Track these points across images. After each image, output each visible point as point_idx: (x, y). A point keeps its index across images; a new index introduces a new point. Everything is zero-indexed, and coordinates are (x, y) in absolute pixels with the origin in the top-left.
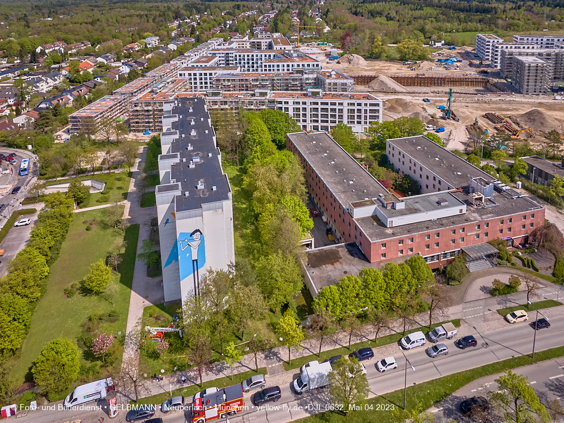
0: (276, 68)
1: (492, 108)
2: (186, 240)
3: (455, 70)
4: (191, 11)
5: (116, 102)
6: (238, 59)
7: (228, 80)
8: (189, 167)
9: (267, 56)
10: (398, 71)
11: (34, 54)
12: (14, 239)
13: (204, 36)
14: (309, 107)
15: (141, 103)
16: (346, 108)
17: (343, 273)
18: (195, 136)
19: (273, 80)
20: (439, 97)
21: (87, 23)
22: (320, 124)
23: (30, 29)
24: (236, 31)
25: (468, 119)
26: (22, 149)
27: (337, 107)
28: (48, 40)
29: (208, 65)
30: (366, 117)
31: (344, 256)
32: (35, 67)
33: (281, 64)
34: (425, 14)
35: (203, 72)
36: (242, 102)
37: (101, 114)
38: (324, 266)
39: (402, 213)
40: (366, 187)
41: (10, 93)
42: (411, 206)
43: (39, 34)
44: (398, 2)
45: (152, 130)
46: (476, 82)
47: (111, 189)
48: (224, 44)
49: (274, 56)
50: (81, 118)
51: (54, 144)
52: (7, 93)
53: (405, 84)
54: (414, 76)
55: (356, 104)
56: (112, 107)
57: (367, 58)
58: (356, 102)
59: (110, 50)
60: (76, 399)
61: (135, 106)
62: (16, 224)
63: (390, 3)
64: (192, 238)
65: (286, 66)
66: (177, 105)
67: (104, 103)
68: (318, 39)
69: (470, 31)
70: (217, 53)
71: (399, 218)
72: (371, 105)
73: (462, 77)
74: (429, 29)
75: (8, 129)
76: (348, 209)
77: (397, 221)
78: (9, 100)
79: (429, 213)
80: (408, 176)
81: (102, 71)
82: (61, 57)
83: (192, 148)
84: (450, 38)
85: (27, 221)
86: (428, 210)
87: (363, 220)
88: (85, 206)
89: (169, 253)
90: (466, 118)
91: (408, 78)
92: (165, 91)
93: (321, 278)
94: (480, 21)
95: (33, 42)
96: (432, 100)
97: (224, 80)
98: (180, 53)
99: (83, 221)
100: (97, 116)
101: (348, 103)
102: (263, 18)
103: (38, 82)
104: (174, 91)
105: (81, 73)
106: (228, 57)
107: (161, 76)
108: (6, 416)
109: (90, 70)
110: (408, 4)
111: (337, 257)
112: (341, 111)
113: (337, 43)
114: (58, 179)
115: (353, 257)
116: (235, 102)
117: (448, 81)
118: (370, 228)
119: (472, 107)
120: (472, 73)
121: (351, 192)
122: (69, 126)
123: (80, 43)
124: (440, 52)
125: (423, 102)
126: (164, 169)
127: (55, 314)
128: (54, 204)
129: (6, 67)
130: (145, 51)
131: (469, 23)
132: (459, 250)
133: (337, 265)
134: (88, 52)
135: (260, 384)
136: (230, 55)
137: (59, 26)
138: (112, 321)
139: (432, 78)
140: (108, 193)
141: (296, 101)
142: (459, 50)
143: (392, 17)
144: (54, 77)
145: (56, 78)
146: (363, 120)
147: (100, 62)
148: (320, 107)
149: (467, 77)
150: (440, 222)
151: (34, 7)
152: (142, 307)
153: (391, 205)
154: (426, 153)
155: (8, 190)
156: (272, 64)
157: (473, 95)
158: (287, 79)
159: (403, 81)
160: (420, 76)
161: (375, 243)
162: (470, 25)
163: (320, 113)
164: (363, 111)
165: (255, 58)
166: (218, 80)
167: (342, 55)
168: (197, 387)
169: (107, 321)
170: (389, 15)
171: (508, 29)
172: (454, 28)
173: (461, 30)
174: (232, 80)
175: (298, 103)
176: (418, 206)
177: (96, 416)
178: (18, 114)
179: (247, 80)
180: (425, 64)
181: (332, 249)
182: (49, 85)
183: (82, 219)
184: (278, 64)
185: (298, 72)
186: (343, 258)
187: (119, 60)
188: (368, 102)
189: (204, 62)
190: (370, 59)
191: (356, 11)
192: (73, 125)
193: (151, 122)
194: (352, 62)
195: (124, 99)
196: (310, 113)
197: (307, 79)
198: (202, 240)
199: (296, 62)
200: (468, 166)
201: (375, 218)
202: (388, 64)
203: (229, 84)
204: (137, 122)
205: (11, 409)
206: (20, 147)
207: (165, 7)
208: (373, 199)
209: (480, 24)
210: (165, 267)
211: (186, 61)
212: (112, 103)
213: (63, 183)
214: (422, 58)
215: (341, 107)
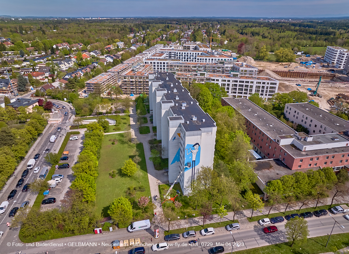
0: (204, 61)
1: (342, 91)
2: (190, 149)
3: (313, 69)
4: (139, 29)
5: (110, 77)
6: (178, 56)
7: (178, 66)
8: (181, 108)
9: (197, 54)
10: (276, 68)
11: (52, 49)
12: (71, 146)
13: (152, 42)
14: (231, 83)
15: (128, 77)
16: (255, 85)
17: (276, 174)
18: (176, 93)
19: (205, 67)
20: (306, 83)
21: (78, 33)
22: (237, 95)
23: (46, 35)
24: (170, 40)
25: (327, 97)
26: (61, 100)
27: (249, 84)
28: (58, 41)
29: (161, 58)
30: (267, 91)
31: (274, 165)
32: (55, 56)
33: (208, 58)
34: (287, 35)
35: (159, 62)
36: (190, 79)
37: (103, 82)
38: (263, 170)
39: (311, 143)
40: (282, 129)
41: (46, 70)
42: (315, 140)
43: (52, 38)
44: (268, 27)
45: (134, 94)
46: (326, 76)
47: (120, 123)
48: (167, 46)
49: (201, 54)
50: (93, 84)
51: (79, 98)
52: (44, 70)
53: (281, 76)
54: (287, 71)
55: (262, 83)
56: (109, 79)
57: (255, 60)
58: (262, 81)
59: (97, 48)
60: (135, 228)
61: (125, 78)
62: (71, 139)
63: (263, 28)
64: (193, 148)
65: (211, 60)
66: (157, 76)
67: (103, 76)
68: (222, 47)
69: (317, 46)
70: (164, 52)
71: (310, 146)
72: (271, 84)
73: (318, 73)
74: (292, 43)
75: (51, 89)
76: (275, 140)
77: (309, 148)
78: (45, 74)
79: (329, 144)
80: (301, 125)
81: (95, 60)
82: (69, 51)
83: (178, 99)
84: (306, 50)
85: (77, 138)
86: (327, 143)
87: (285, 146)
88: (107, 132)
89: (174, 157)
90: (325, 96)
91: (283, 72)
92: (141, 70)
93: (263, 176)
94: (325, 40)
95: (50, 42)
96: (302, 85)
97: (175, 66)
98: (140, 51)
99: (109, 139)
100: (102, 83)
101: (257, 82)
102: (185, 34)
103: (60, 64)
104: (145, 71)
105: (84, 60)
106: (171, 54)
107: (132, 64)
108: (97, 233)
109: (89, 59)
110: (275, 29)
111: (270, 166)
112: (251, 87)
113: (234, 50)
114: (87, 117)
115: (280, 167)
116: (185, 78)
117: (309, 75)
118: (291, 151)
119: (328, 90)
120: (324, 71)
121: (273, 131)
122: (86, 89)
123: (77, 44)
124: (301, 58)
125: (297, 86)
126: (165, 109)
127: (108, 185)
128: (93, 128)
129: (38, 56)
130: (118, 50)
131: (319, 41)
132: (343, 167)
133: (271, 170)
134: (83, 49)
135: (237, 228)
136: (172, 53)
137: (62, 34)
138: (141, 191)
139: (299, 72)
140: (118, 125)
141: (224, 79)
142: (313, 57)
143: (266, 36)
144: (68, 62)
145: (69, 62)
146: (264, 93)
147: (92, 55)
148: (238, 83)
149: (321, 73)
150: (334, 150)
151: (44, 23)
152: (157, 185)
153: (304, 138)
154: (313, 112)
155: (60, 121)
156: (202, 58)
157: (328, 83)
158: (214, 67)
159: (280, 74)
160: (291, 71)
161: (297, 159)
162: (318, 42)
163: (238, 87)
164: (265, 88)
165: (189, 55)
166: (171, 66)
167: (239, 57)
168: (200, 227)
169: (139, 191)
170: (264, 35)
171: (344, 45)
172: (308, 44)
173: (312, 46)
174: (180, 66)
175: (225, 81)
176: (319, 140)
177: (147, 237)
178: (53, 81)
179: (189, 66)
180: (293, 64)
181: (266, 161)
182: (66, 66)
183: (108, 139)
184: (206, 58)
185: (221, 63)
186: (274, 166)
187: (103, 54)
188: (270, 82)
189: (158, 56)
190: (257, 60)
191: (242, 32)
192: (88, 88)
193: (134, 89)
194: (247, 61)
195: (115, 75)
196: (231, 87)
197: (227, 67)
198: (199, 149)
199: (217, 57)
200: (342, 120)
201: (292, 145)
202: (268, 64)
203: (178, 68)
204: (126, 88)
205: (99, 230)
206: (60, 99)
207: (122, 26)
208: (291, 135)
209: (325, 42)
210: (171, 164)
211: (145, 56)
212: (108, 77)
213: (91, 119)
214: (290, 61)
215: (252, 84)
